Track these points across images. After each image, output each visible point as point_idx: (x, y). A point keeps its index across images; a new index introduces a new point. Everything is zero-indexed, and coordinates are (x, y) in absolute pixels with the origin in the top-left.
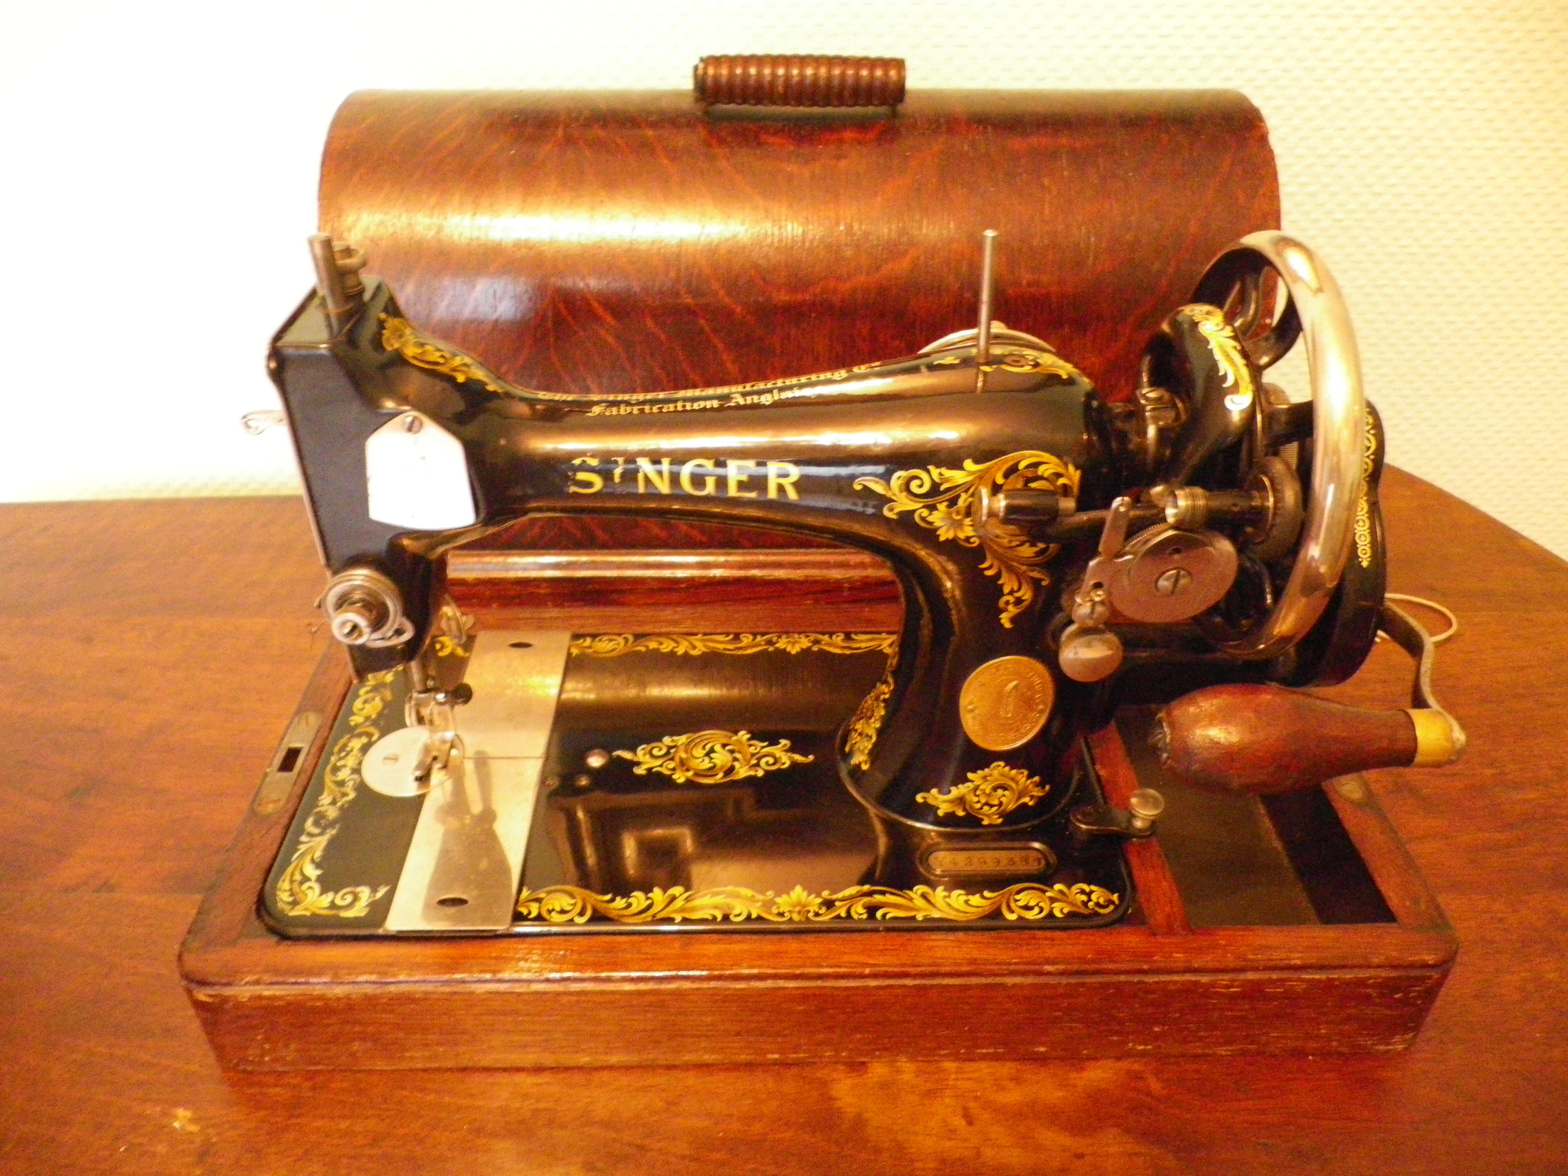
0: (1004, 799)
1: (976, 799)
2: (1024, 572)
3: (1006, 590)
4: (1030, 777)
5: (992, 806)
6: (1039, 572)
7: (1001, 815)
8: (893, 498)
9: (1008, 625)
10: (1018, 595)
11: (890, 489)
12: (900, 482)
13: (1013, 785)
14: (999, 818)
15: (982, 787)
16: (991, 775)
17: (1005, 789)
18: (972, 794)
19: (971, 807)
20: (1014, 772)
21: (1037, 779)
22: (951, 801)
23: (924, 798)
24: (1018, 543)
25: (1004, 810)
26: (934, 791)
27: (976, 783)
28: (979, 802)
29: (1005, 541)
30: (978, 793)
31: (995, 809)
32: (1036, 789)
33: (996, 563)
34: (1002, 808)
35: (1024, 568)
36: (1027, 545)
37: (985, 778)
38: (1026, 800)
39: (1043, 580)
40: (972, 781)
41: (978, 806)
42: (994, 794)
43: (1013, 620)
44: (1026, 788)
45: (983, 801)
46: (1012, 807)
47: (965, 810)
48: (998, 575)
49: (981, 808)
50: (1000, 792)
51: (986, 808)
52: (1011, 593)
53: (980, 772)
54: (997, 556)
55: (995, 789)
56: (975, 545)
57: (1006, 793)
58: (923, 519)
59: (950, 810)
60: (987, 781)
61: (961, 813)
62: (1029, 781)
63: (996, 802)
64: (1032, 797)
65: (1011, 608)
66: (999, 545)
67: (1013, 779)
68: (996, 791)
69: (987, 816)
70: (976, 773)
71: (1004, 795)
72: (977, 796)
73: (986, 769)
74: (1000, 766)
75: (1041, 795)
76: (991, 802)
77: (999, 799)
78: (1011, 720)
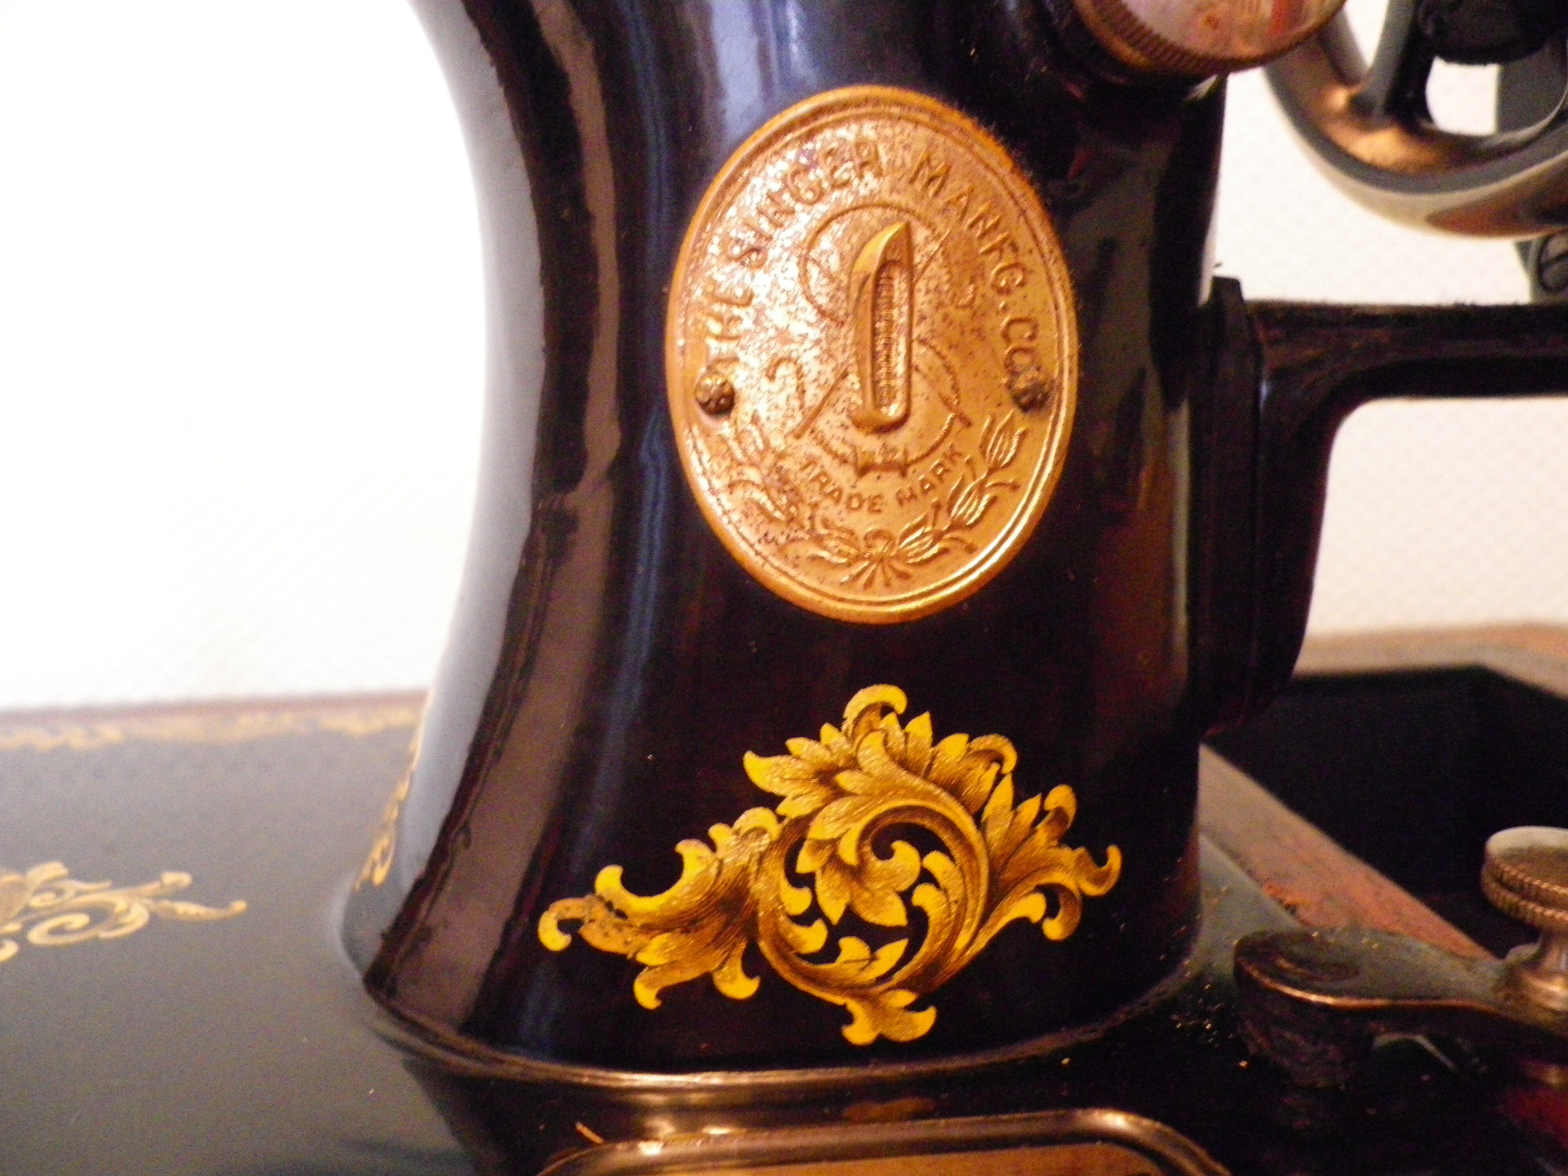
0: (927, 901)
1: (798, 900)
4: (1030, 781)
5: (877, 938)
7: (927, 989)
13: (966, 824)
14: (916, 1007)
15: (818, 831)
16: (853, 764)
17: (924, 839)
19: (782, 945)
20: (955, 747)
21: (1061, 797)
22: (689, 923)
23: (568, 926)
25: (934, 965)
26: (612, 880)
27: (791, 809)
28: (813, 914)
30: (805, 863)
31: (893, 952)
32: (1067, 855)
34: (929, 946)
37: (826, 779)
38: (1029, 907)
40: (771, 801)
42: (876, 864)
44: (1019, 841)
45: (835, 911)
46: (970, 941)
47: (755, 965)
49: (830, 951)
51: (851, 949)
53: (797, 745)
55: (881, 840)
57: (936, 861)
59: (690, 974)
60: (839, 793)
61: (735, 983)
62: (1030, 807)
63: (894, 915)
64: (1056, 898)
67: (954, 789)
68: (885, 854)
69: (861, 992)
70: (785, 751)
71: (926, 877)
72: (800, 881)
73: (827, 731)
74: (886, 709)
75: (1092, 890)
76: (870, 917)
77: (906, 896)
78: (900, 439)
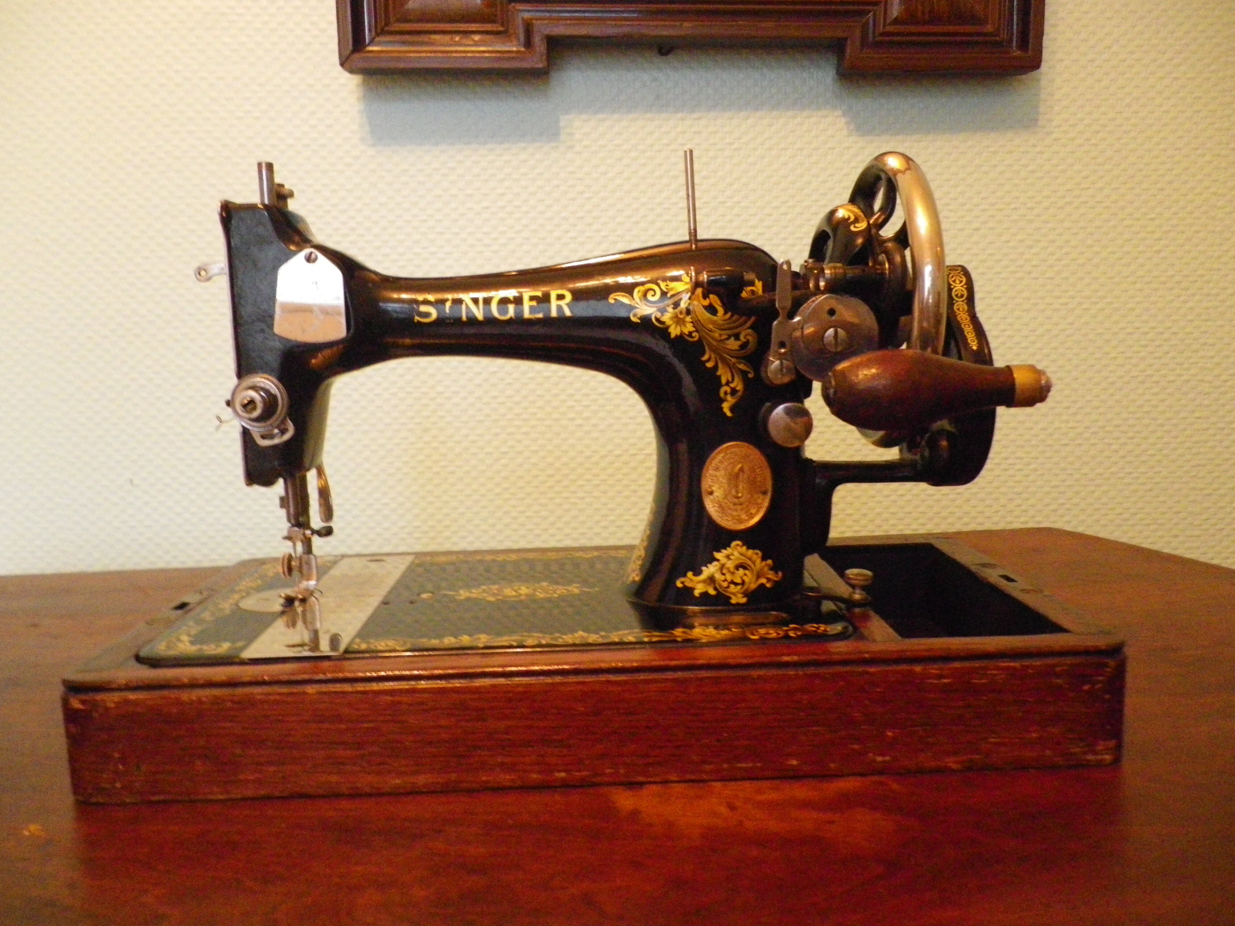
0: (745, 578)
1: (723, 578)
2: (734, 364)
3: (724, 381)
4: (764, 559)
5: (736, 584)
6: (745, 364)
7: (745, 594)
8: (637, 305)
9: (729, 414)
10: (732, 385)
11: (634, 299)
12: (640, 294)
13: (752, 566)
14: (743, 597)
15: (726, 566)
16: (733, 554)
17: (745, 568)
18: (719, 572)
19: (720, 585)
20: (750, 552)
21: (769, 562)
22: (704, 581)
23: (682, 583)
24: (726, 336)
25: (746, 590)
26: (690, 574)
27: (722, 562)
28: (725, 580)
29: (716, 335)
30: (724, 571)
31: (739, 588)
32: (770, 572)
33: (713, 356)
34: (746, 587)
35: (734, 360)
36: (732, 339)
37: (728, 557)
38: (763, 581)
39: (749, 372)
40: (718, 560)
41: (725, 584)
42: (736, 572)
43: (732, 409)
44: (762, 569)
45: (729, 580)
46: (753, 586)
47: (715, 589)
48: (716, 368)
49: (728, 587)
50: (741, 571)
51: (732, 586)
52: (727, 384)
53: (724, 551)
54: (714, 350)
55: (737, 567)
56: (696, 339)
57: (747, 572)
58: (657, 320)
59: (704, 590)
60: (730, 559)
61: (712, 592)
62: (764, 563)
63: (738, 580)
64: (769, 580)
65: (729, 397)
66: (713, 338)
67: (750, 559)
68: (738, 570)
69: (734, 594)
70: (720, 552)
71: (745, 575)
72: (724, 574)
73: (728, 549)
74: (738, 545)
75: (775, 579)
76: (735, 581)
77: (741, 577)
78: (742, 500)
